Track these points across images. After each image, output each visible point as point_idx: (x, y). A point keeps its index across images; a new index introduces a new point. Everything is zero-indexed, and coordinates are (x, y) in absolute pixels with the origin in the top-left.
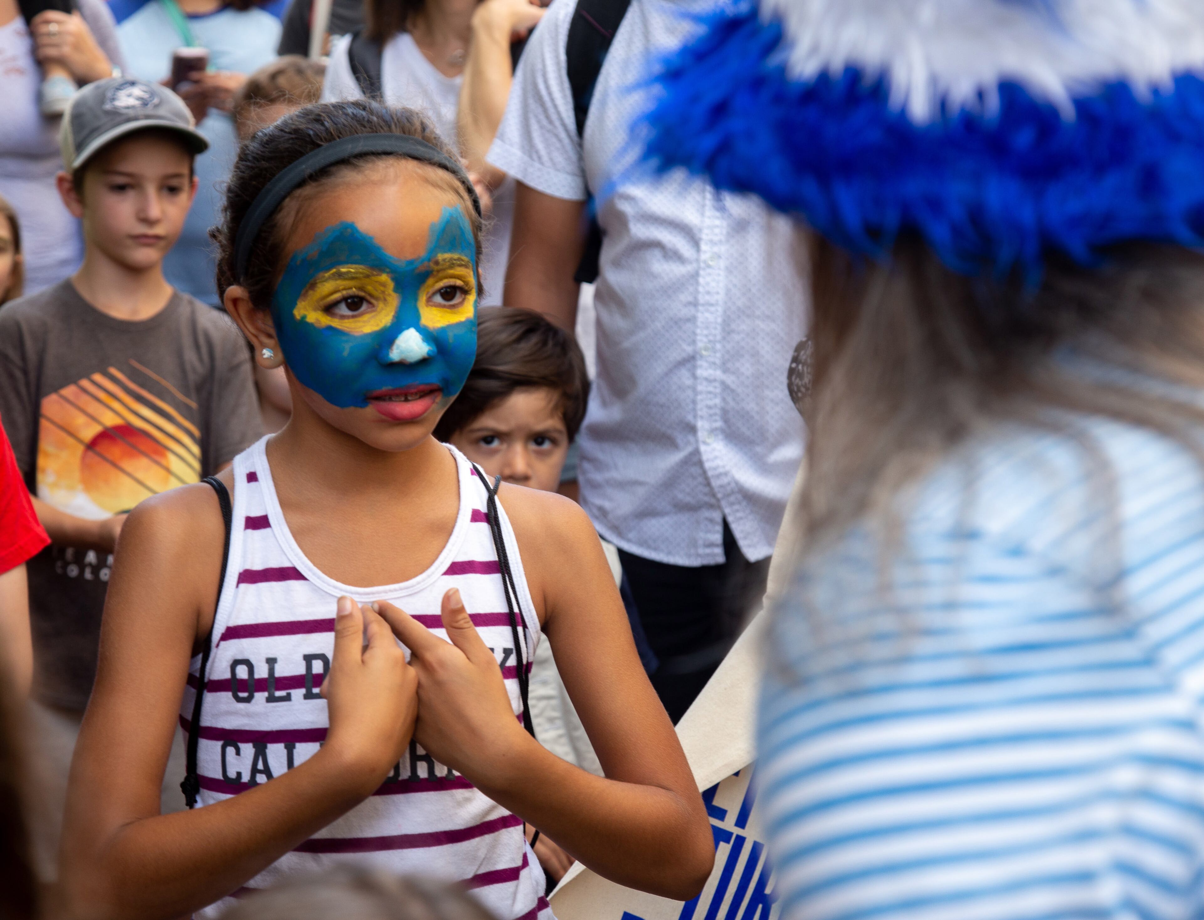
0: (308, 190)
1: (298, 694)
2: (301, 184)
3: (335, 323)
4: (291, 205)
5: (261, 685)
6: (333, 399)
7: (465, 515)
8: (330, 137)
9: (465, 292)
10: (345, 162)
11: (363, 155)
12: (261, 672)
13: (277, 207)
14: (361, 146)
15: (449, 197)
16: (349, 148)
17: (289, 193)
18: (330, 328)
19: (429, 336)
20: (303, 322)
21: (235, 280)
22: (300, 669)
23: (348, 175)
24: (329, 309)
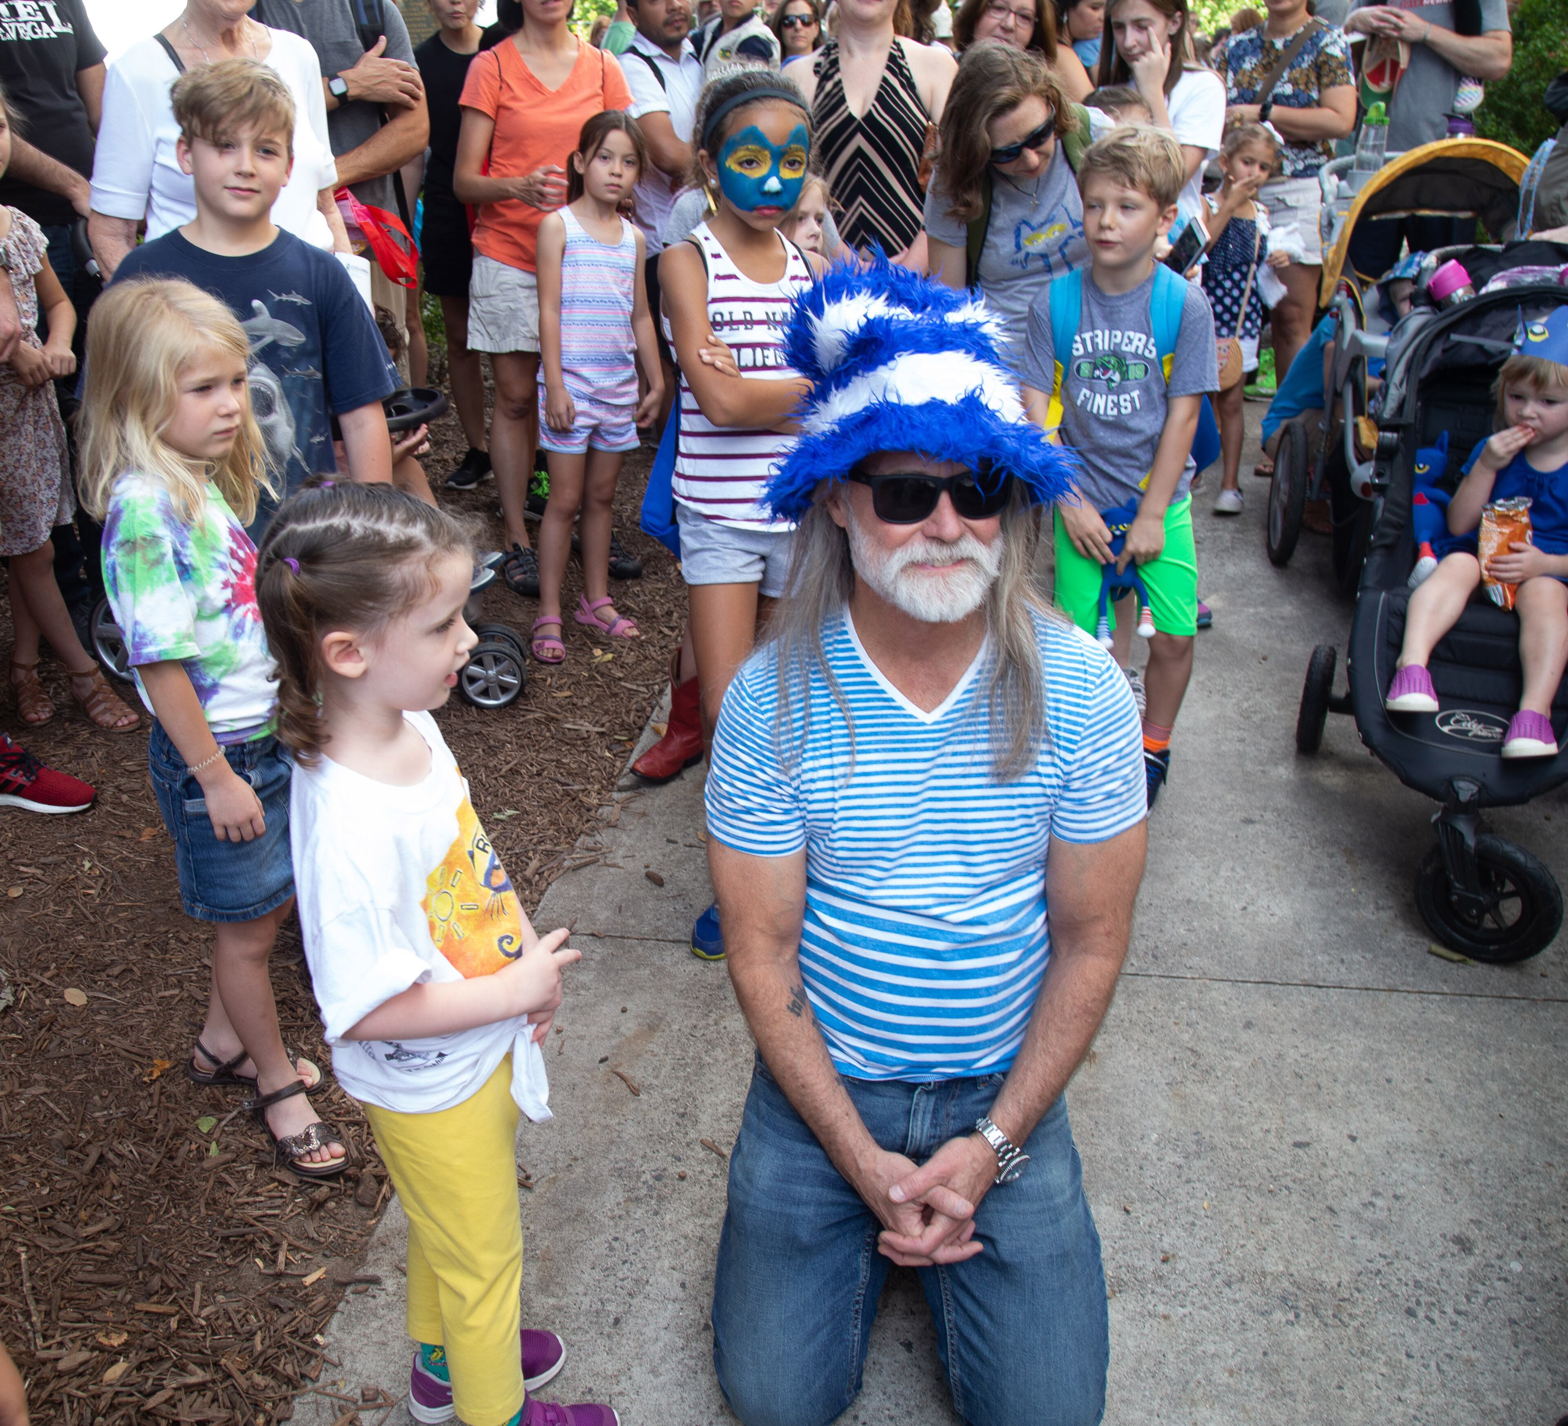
0: (739, 110)
1: (742, 327)
2: (737, 106)
3: (744, 171)
4: (731, 115)
5: (727, 323)
6: (739, 205)
7: (790, 259)
8: (753, 87)
9: (800, 163)
10: (757, 99)
11: (766, 97)
12: (727, 318)
13: (725, 116)
14: (765, 93)
15: (801, 120)
16: (758, 93)
17: (731, 110)
18: (741, 174)
19: (782, 182)
20: (729, 168)
21: (703, 147)
22: (742, 317)
23: (757, 105)
24: (741, 164)
